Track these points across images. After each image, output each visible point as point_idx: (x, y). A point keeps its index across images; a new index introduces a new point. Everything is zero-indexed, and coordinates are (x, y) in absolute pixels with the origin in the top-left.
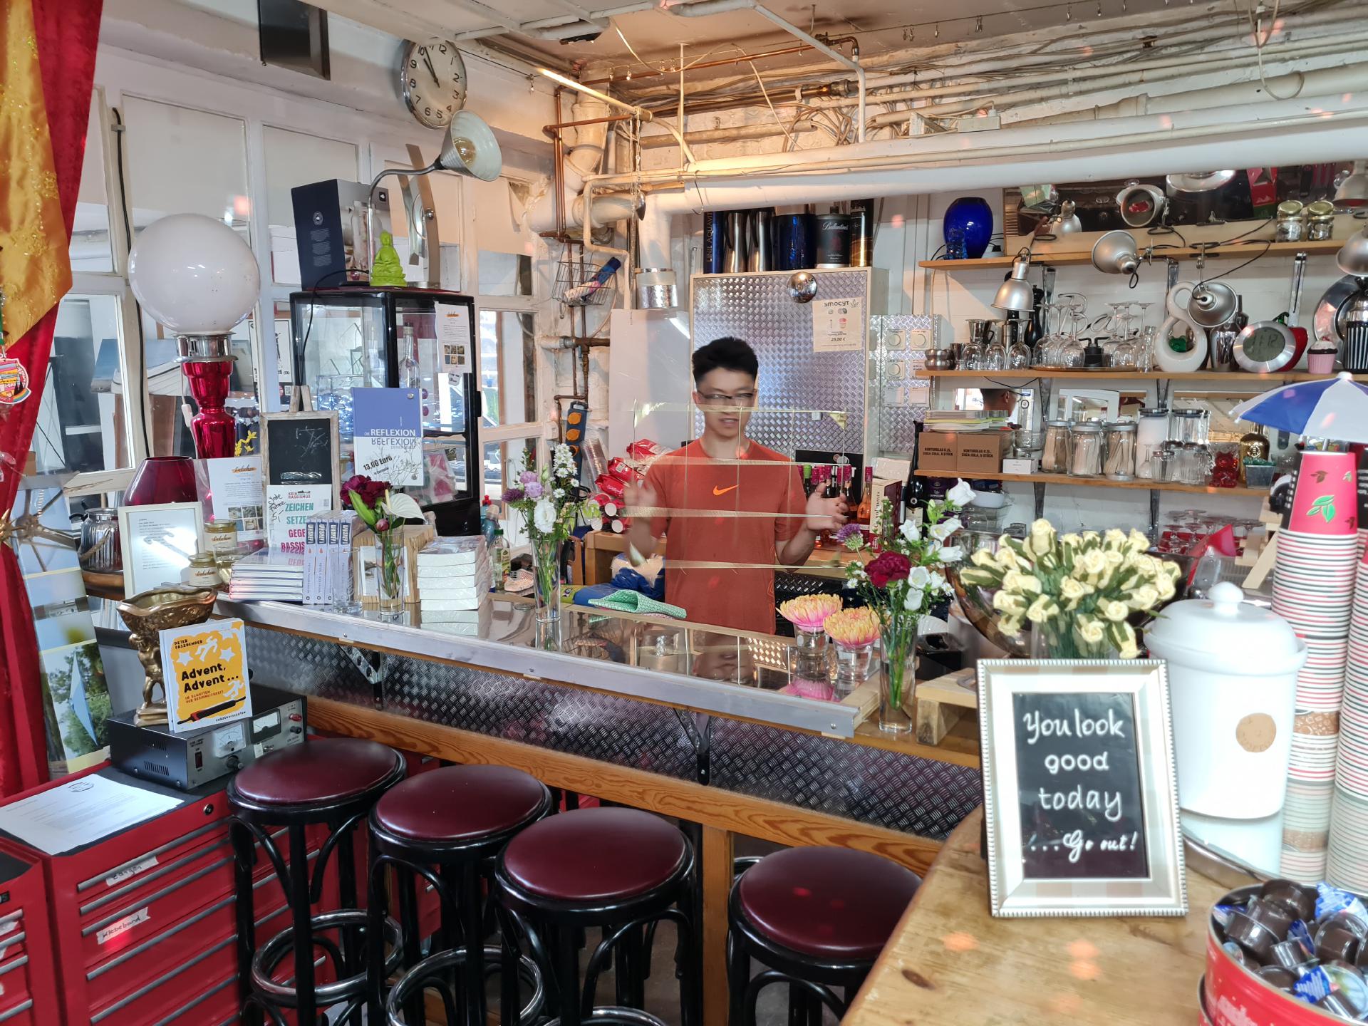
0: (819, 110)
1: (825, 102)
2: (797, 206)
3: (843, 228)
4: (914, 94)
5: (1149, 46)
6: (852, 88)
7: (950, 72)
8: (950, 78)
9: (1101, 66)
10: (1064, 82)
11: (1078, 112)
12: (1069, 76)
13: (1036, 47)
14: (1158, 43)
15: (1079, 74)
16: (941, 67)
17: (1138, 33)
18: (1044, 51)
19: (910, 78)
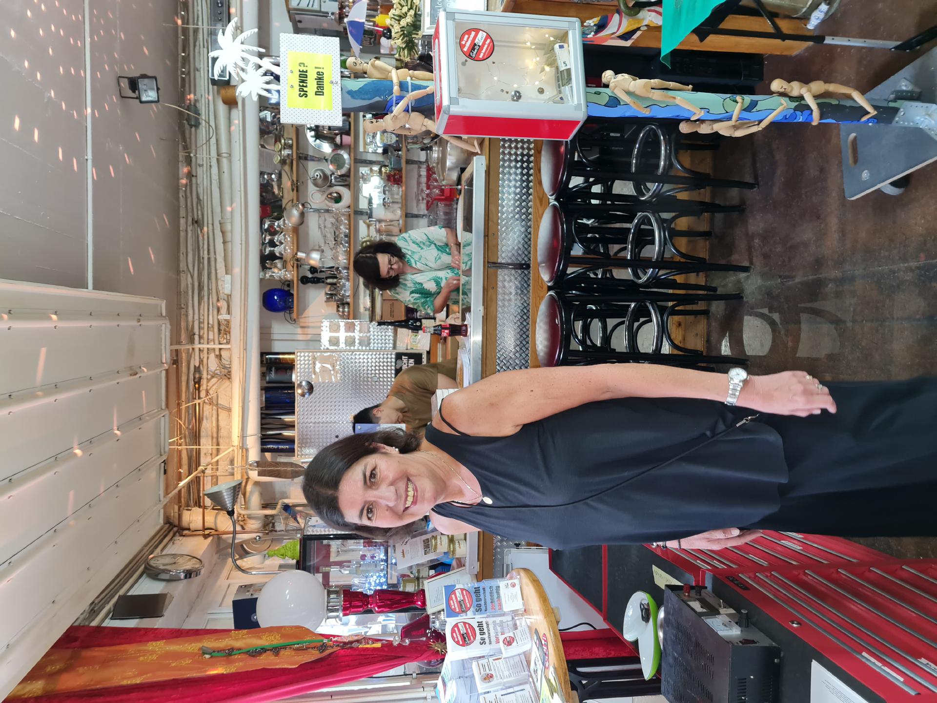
0: (207, 392)
1: (204, 387)
2: (261, 396)
3: (273, 369)
4: (205, 336)
5: (196, 222)
6: (197, 370)
7: (196, 317)
8: (199, 318)
9: (203, 244)
10: (209, 259)
11: (224, 250)
12: (206, 257)
13: (189, 276)
14: (196, 217)
15: (206, 252)
16: (193, 322)
17: (189, 229)
18: (191, 271)
19: (196, 337)
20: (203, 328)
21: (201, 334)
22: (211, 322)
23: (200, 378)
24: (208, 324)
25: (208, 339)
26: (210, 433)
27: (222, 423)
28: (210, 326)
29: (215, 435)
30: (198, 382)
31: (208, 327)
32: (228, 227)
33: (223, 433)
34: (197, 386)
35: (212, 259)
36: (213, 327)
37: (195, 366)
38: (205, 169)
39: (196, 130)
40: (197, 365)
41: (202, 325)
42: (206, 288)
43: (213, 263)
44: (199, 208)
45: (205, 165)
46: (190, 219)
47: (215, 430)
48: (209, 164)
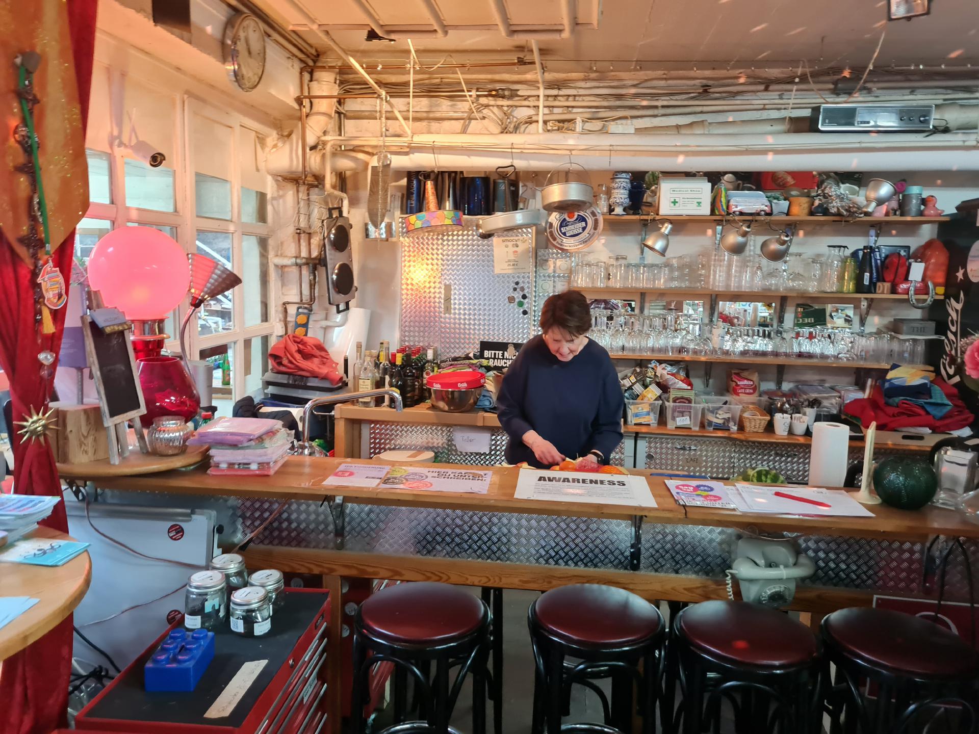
0: (487, 106)
1: (491, 101)
2: (479, 172)
4: (556, 103)
5: (705, 91)
6: (513, 94)
7: (582, 92)
8: (580, 96)
9: (676, 100)
10: (656, 107)
11: (667, 127)
12: (659, 103)
13: (635, 82)
14: (712, 90)
15: (665, 103)
16: (575, 88)
17: (697, 82)
18: (641, 86)
19: (555, 92)
20: (567, 100)
21: (559, 98)
22: (575, 110)
23: (503, 97)
24: (573, 107)
25: (553, 107)
26: (434, 109)
27: (446, 124)
28: (570, 109)
29: (431, 115)
30: (499, 95)
31: (568, 107)
32: (698, 131)
33: (435, 125)
34: (494, 93)
35: (655, 112)
36: (570, 112)
37: (518, 90)
38: (776, 101)
39: (829, 89)
40: (519, 93)
41: (571, 99)
42: (618, 103)
43: (650, 112)
44: (724, 95)
45: (781, 101)
46: (710, 83)
47: (438, 115)
48: (783, 107)
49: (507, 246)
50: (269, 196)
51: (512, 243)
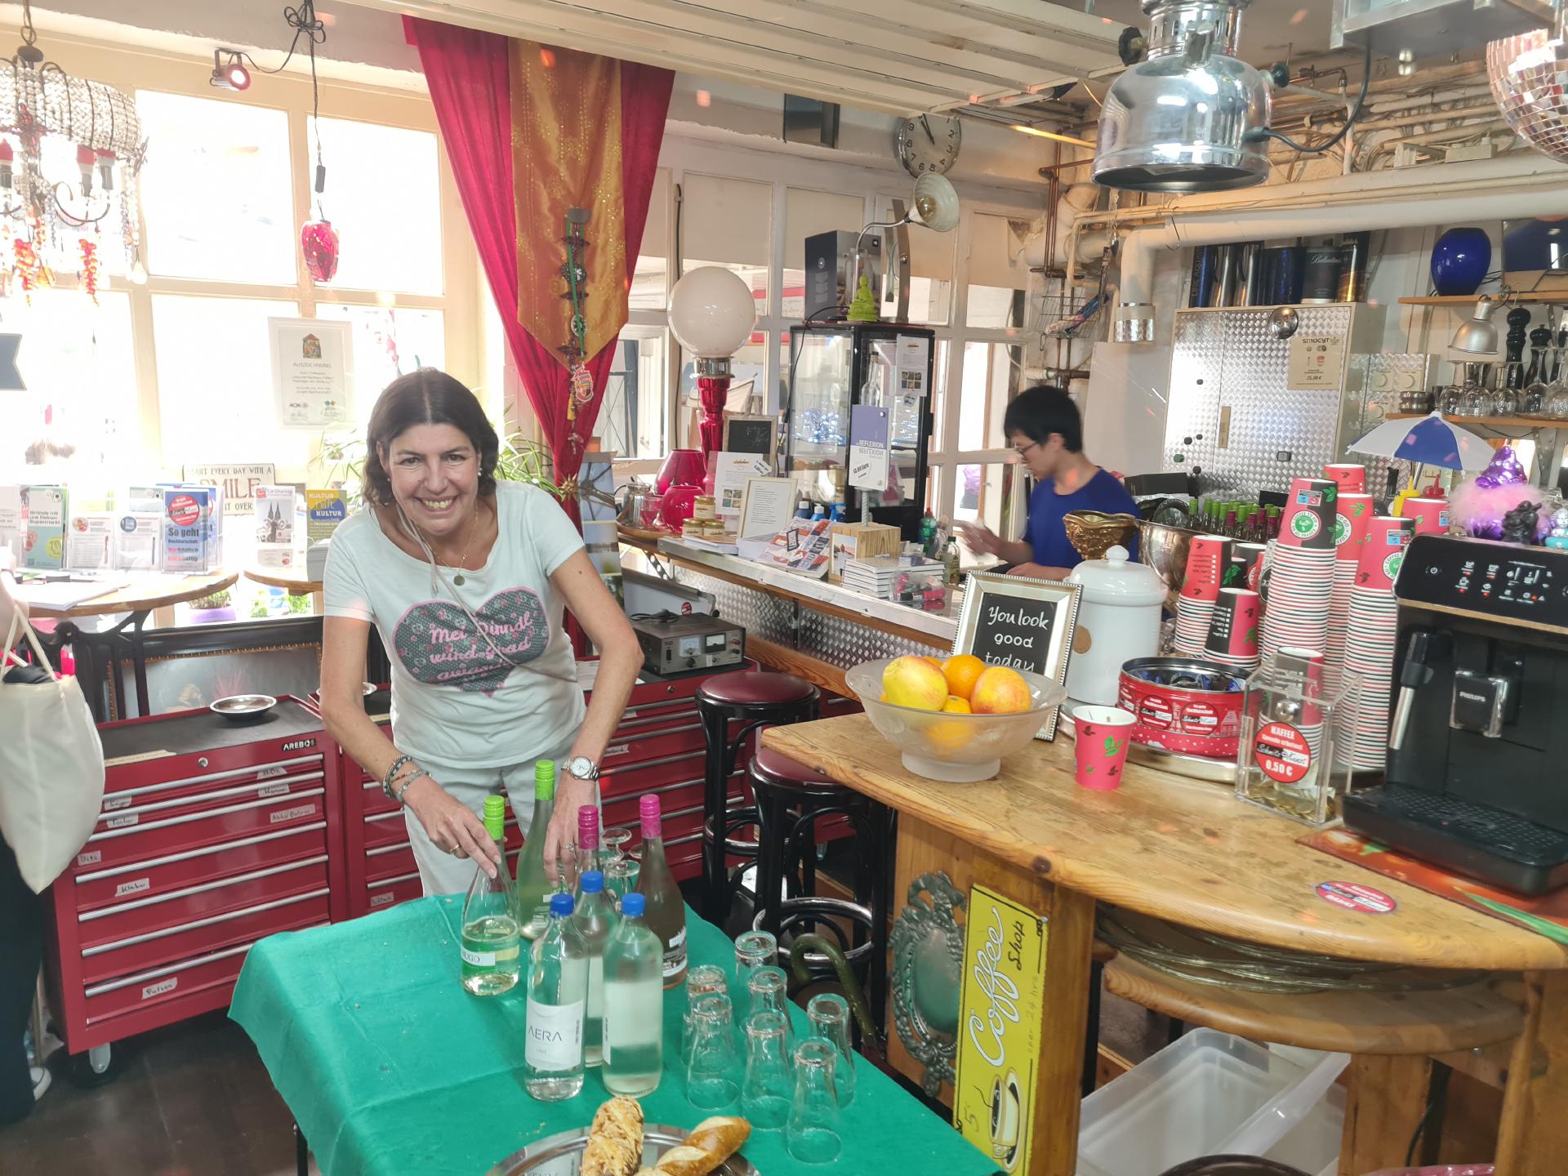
2: (1290, 240)
3: (1334, 260)
20: (1454, 108)
22: (1467, 122)
24: (1464, 118)
25: (1431, 122)
31: (1453, 120)
36: (1457, 127)
40: (1373, 109)
41: (1461, 105)
49: (1309, 350)
50: (1028, 295)
51: (1318, 344)
